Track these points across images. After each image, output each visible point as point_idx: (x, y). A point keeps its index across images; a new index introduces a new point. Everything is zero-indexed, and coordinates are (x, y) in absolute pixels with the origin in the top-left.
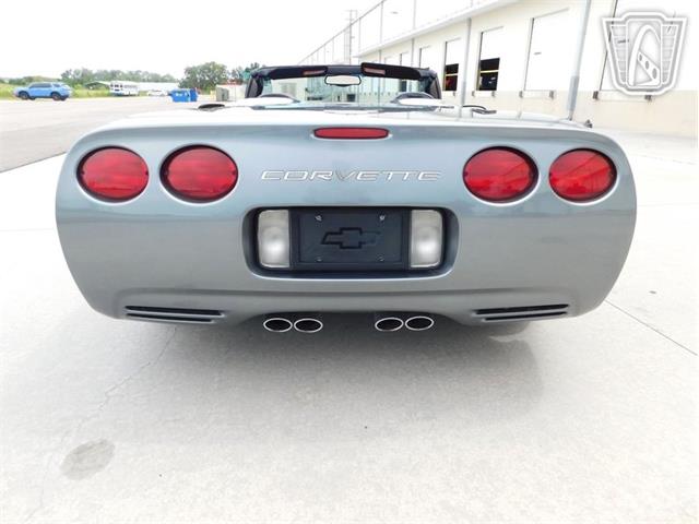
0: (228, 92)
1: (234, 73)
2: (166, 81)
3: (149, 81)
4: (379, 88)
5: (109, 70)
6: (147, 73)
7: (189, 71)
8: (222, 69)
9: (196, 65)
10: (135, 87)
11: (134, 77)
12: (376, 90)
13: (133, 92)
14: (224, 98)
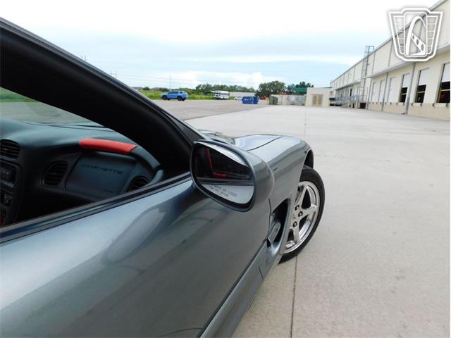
1: (289, 88)
2: (250, 92)
3: (240, 91)
4: (384, 100)
6: (240, 87)
7: (262, 86)
8: (282, 85)
9: (267, 82)
10: (228, 94)
12: (381, 101)
13: (227, 97)
14: (274, 102)
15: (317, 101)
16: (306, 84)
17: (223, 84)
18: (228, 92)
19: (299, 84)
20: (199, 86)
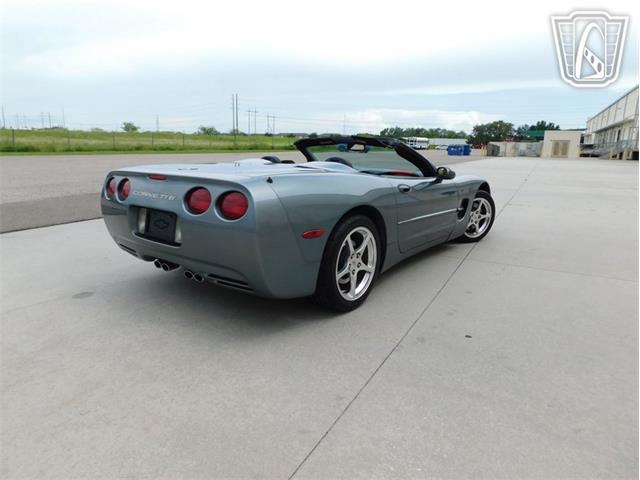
0: (498, 148)
1: (519, 131)
2: (460, 137)
3: (445, 137)
5: (416, 127)
6: (445, 130)
7: (478, 129)
8: (509, 126)
9: (485, 123)
10: (427, 142)
11: (433, 134)
13: (425, 146)
14: (494, 153)
15: (560, 150)
16: (547, 124)
17: (420, 127)
18: (427, 139)
19: (535, 124)
20: (385, 131)
